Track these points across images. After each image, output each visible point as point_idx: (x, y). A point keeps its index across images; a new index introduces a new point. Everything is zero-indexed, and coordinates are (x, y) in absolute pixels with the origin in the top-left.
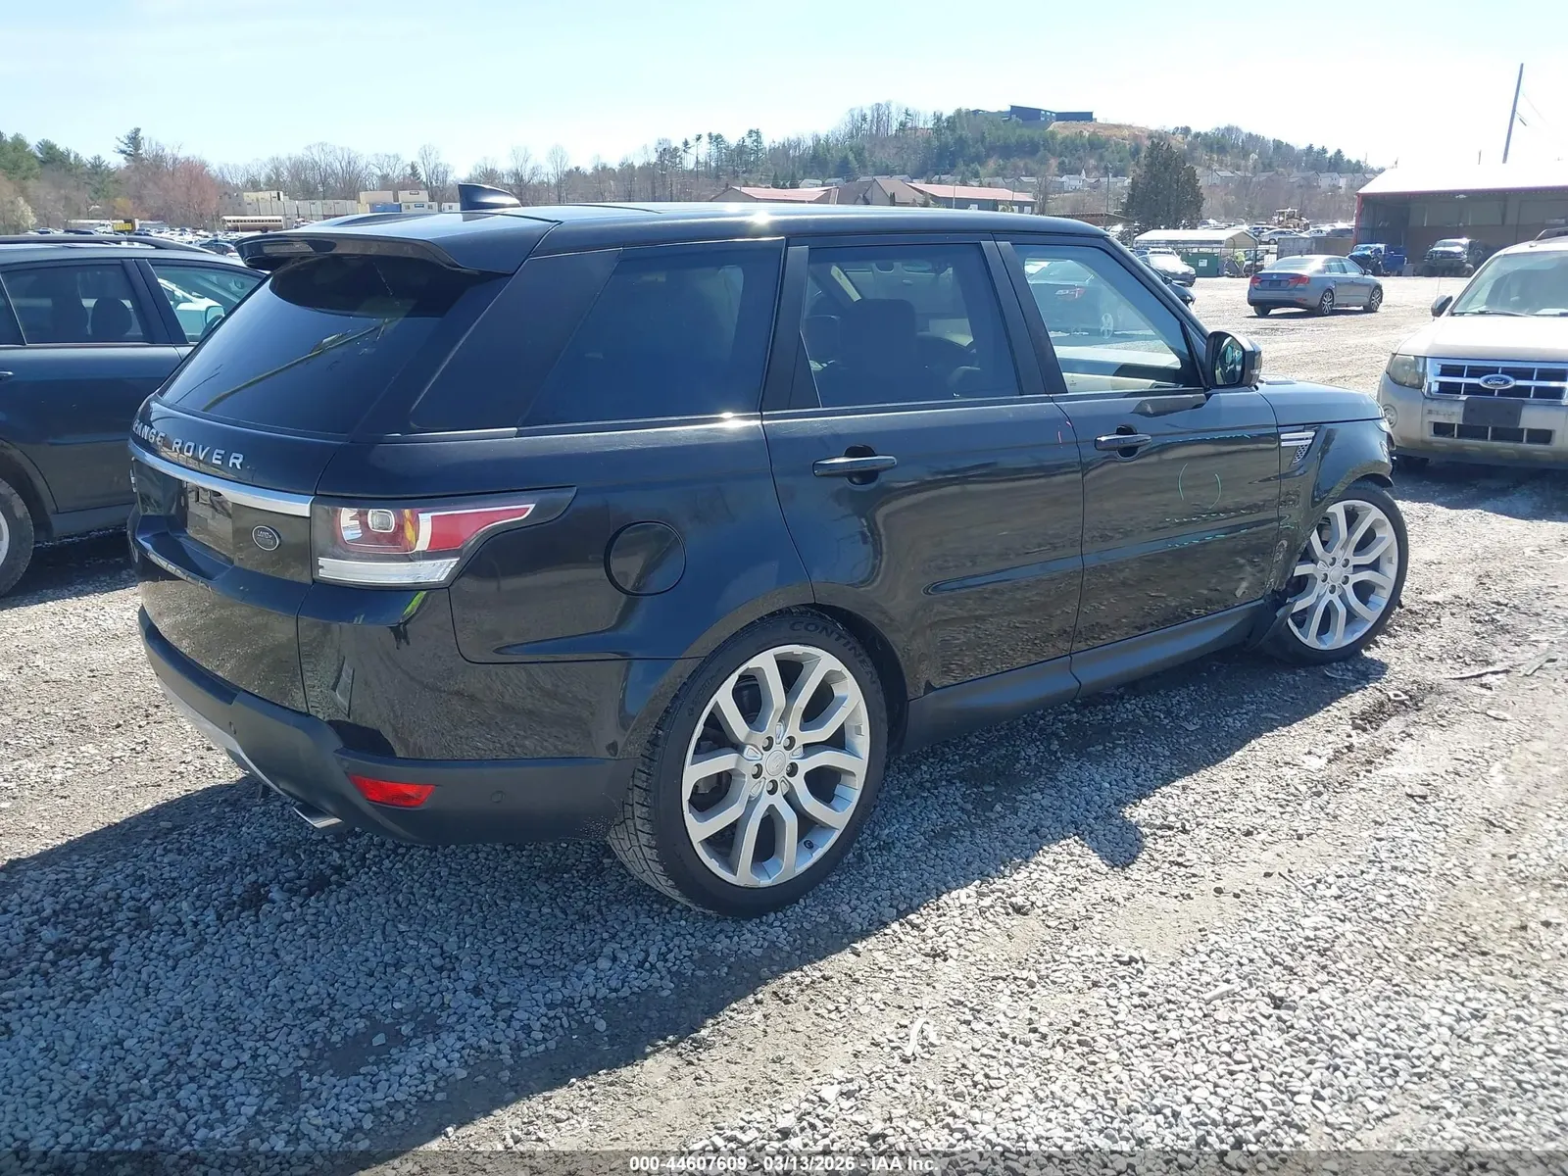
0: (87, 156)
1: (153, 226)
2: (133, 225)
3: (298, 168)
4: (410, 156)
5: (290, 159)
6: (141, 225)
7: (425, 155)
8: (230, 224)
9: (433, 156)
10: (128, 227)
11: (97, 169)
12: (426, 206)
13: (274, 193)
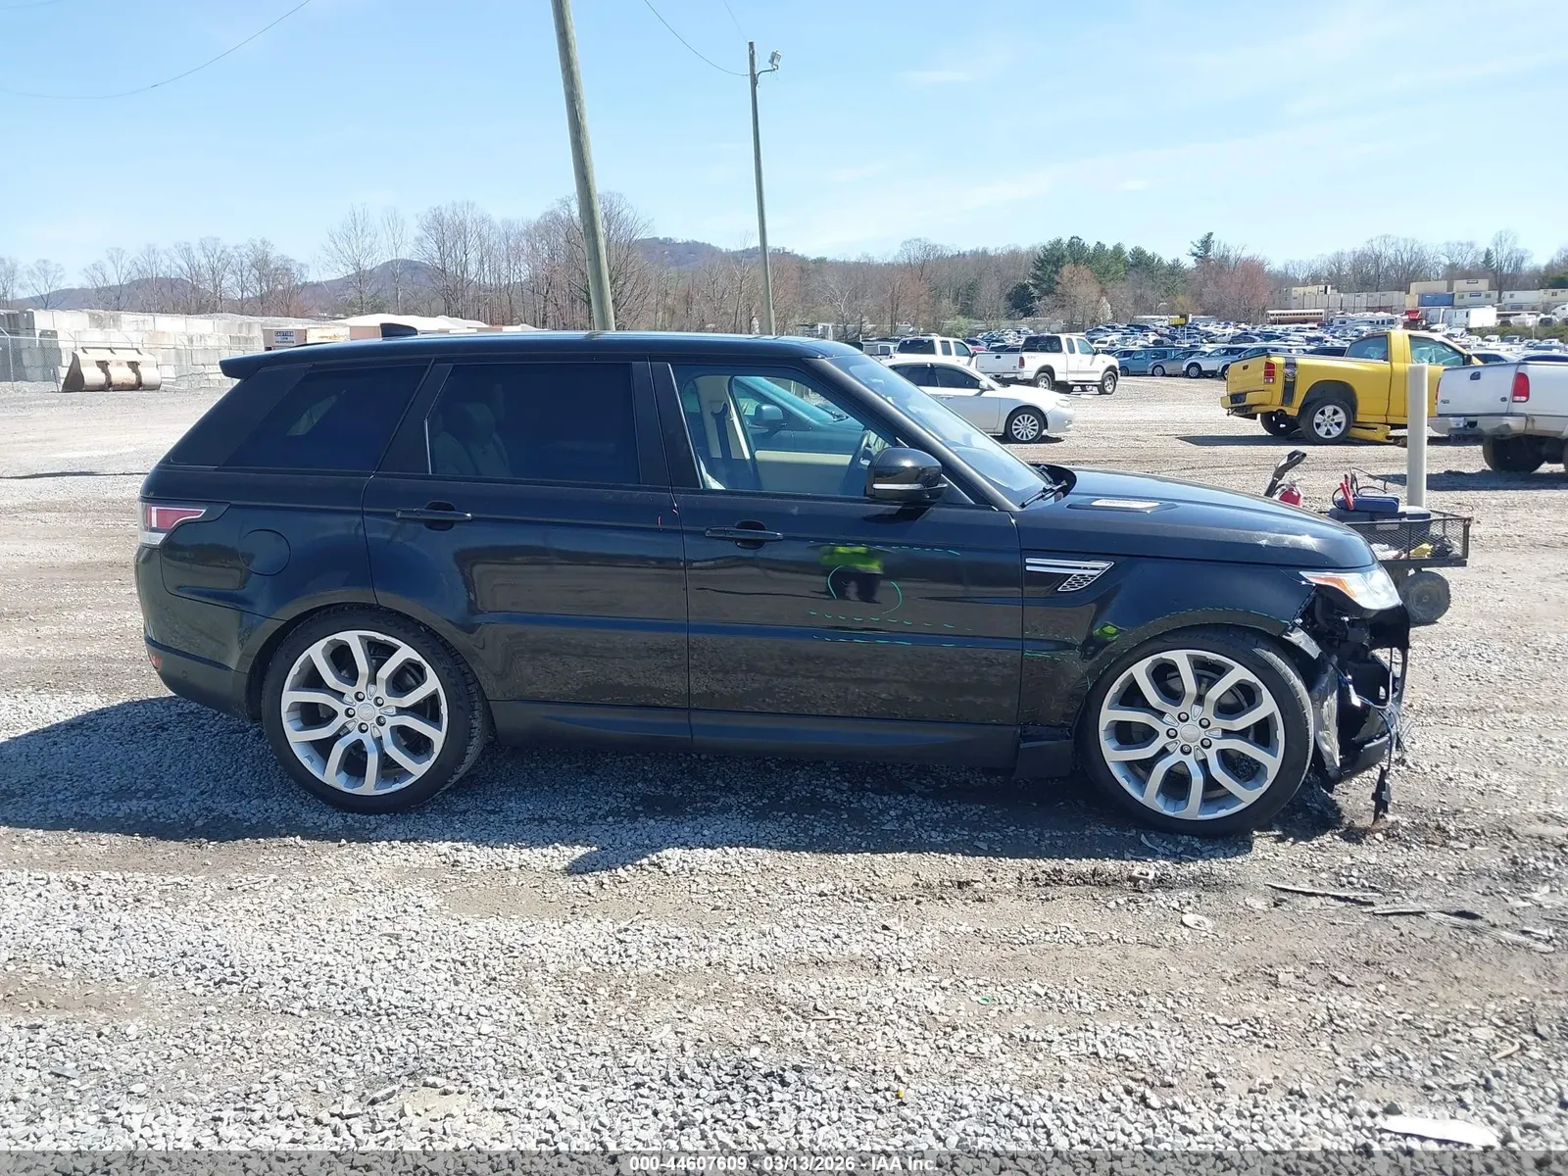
0: (1168, 259)
1: (1201, 321)
2: (1187, 319)
3: (1360, 260)
4: (1484, 244)
5: (1354, 252)
6: (1193, 320)
7: (1499, 241)
8: (1272, 318)
9: (1509, 242)
10: (1183, 321)
11: (1174, 269)
12: (1483, 295)
13: (1322, 288)
